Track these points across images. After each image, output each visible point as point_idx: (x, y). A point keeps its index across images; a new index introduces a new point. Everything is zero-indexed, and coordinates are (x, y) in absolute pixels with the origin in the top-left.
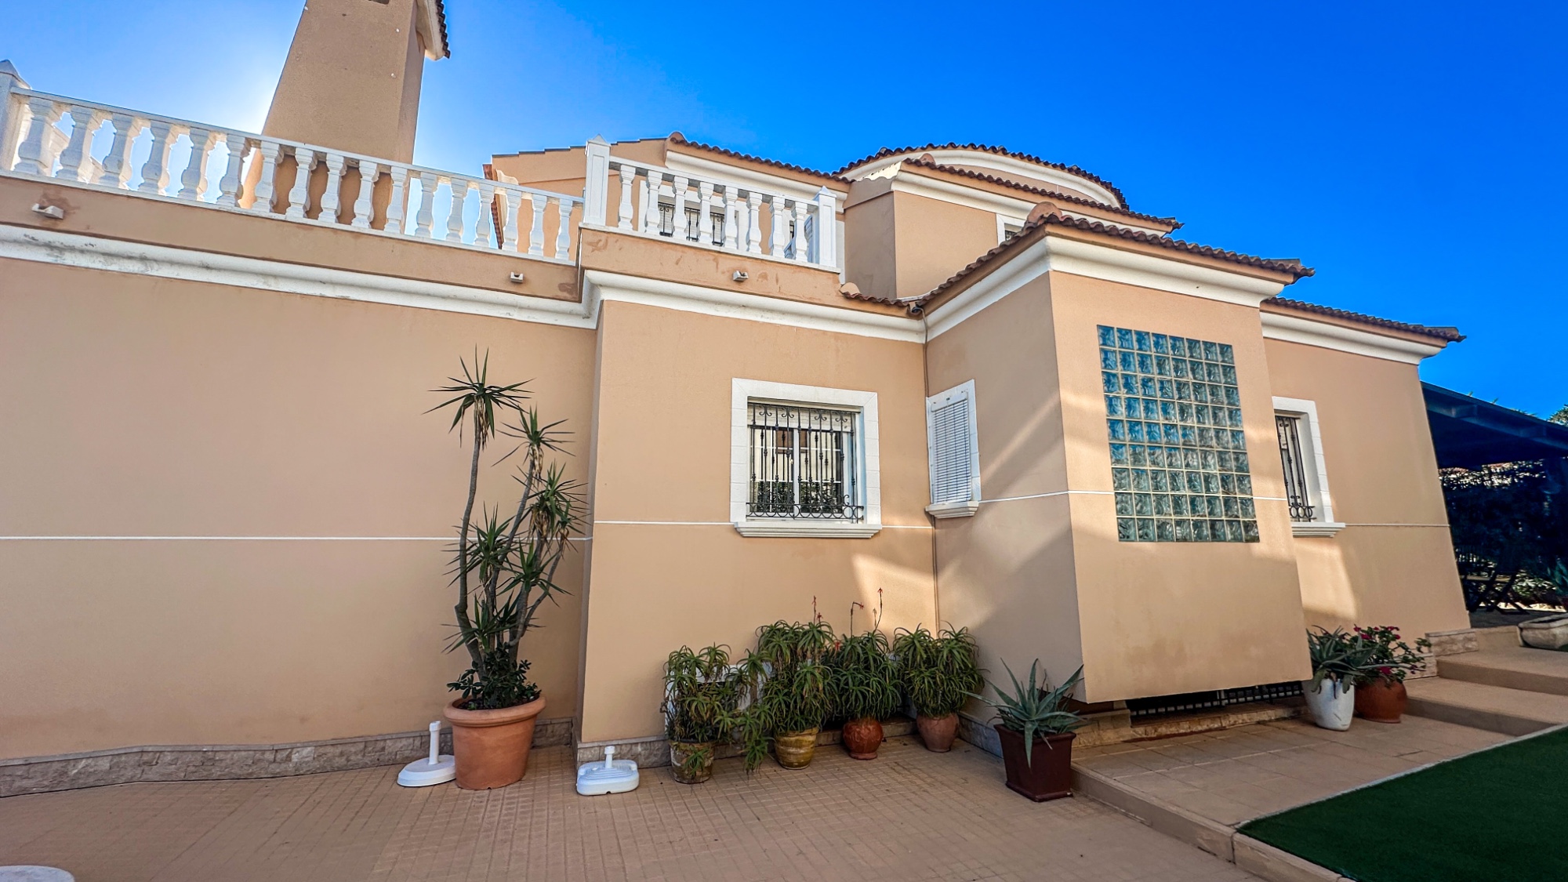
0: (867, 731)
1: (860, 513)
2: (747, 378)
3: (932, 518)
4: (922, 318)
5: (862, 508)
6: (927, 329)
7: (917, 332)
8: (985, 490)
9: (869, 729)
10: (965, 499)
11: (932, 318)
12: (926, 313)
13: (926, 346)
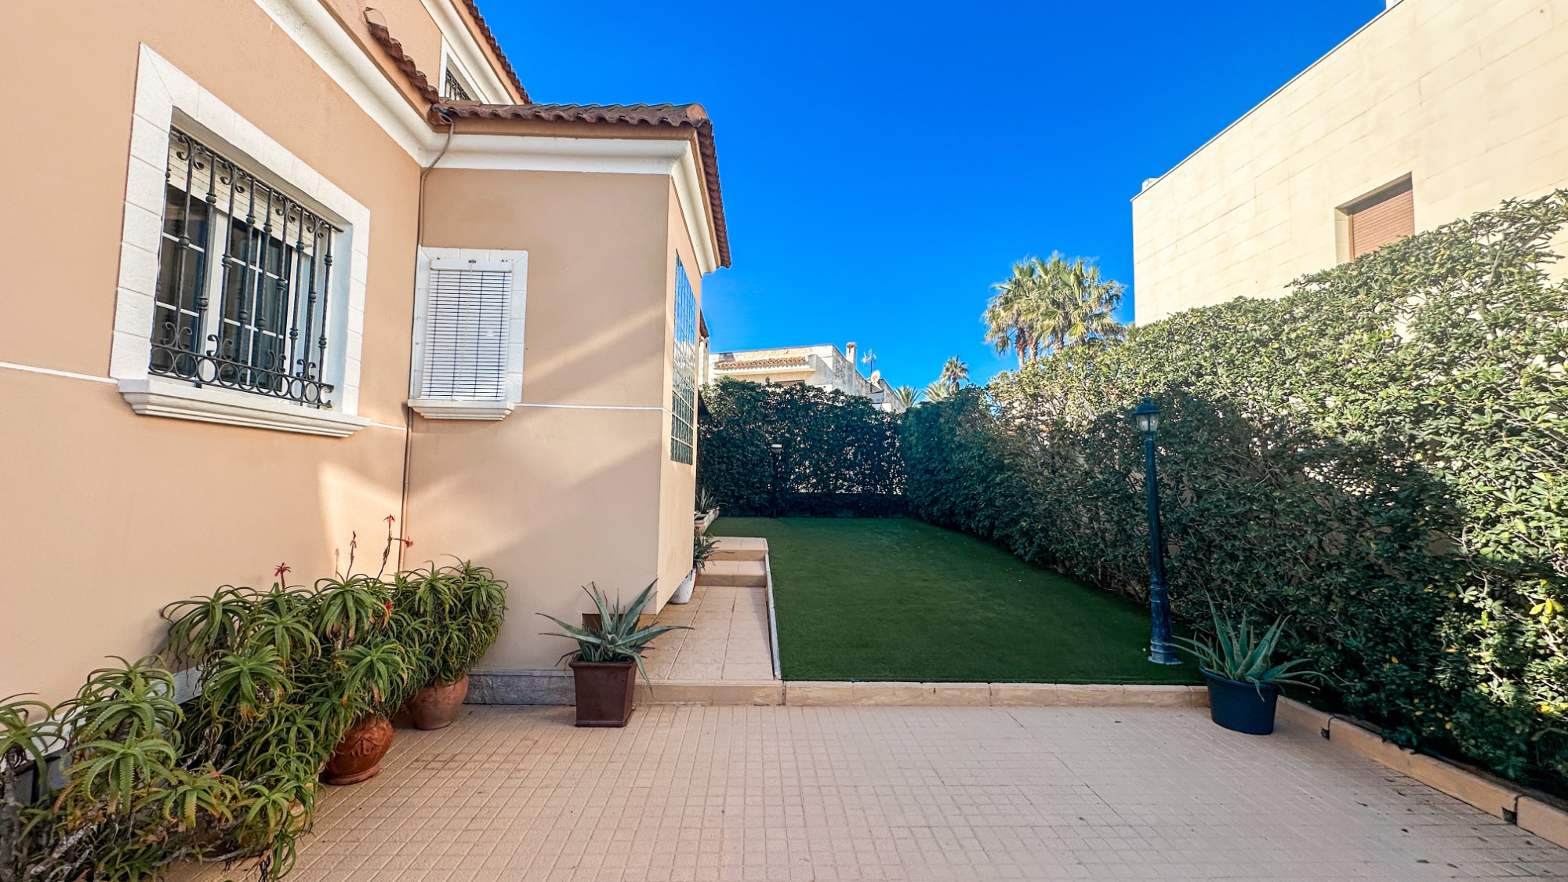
0: (382, 732)
1: (324, 396)
2: (173, 63)
3: (410, 413)
4: (448, 132)
5: (331, 388)
6: (444, 151)
7: (425, 149)
8: (527, 391)
9: (384, 729)
10: (494, 398)
11: (460, 141)
12: (456, 130)
13: (426, 173)
